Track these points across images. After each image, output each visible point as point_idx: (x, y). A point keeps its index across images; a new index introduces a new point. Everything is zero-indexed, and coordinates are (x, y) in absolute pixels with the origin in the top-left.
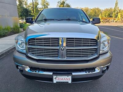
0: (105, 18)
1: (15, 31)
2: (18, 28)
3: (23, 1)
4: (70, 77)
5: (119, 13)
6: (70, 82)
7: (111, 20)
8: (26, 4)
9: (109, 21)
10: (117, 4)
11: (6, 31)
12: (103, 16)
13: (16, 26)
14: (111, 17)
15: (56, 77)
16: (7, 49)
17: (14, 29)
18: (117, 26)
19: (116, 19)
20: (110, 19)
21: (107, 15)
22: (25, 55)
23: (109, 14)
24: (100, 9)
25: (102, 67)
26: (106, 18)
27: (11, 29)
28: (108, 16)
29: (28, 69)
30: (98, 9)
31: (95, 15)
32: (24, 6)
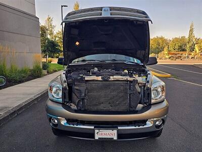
0: (173, 52)
1: (35, 74)
2: (41, 70)
3: (47, 30)
4: (115, 132)
5: (196, 45)
6: (115, 138)
7: (184, 55)
8: (51, 34)
9: (181, 57)
10: (191, 31)
11: (23, 75)
12: (171, 49)
13: (38, 67)
14: (184, 50)
15: (98, 131)
16: (27, 101)
17: (34, 71)
18: (193, 64)
19: (193, 54)
20: (182, 54)
21: (177, 47)
22: (61, 105)
23: (181, 47)
24: (166, 38)
25: (155, 119)
26: (175, 53)
27: (31, 71)
28: (179, 49)
29: (64, 122)
30: (162, 38)
31: (157, 48)
32: (49, 37)
